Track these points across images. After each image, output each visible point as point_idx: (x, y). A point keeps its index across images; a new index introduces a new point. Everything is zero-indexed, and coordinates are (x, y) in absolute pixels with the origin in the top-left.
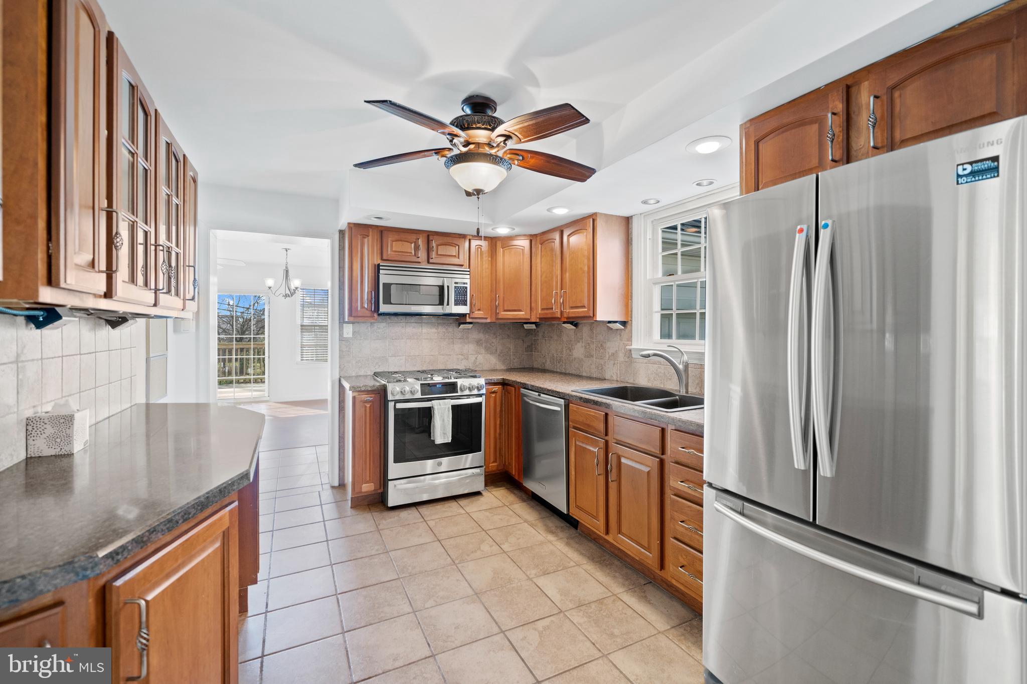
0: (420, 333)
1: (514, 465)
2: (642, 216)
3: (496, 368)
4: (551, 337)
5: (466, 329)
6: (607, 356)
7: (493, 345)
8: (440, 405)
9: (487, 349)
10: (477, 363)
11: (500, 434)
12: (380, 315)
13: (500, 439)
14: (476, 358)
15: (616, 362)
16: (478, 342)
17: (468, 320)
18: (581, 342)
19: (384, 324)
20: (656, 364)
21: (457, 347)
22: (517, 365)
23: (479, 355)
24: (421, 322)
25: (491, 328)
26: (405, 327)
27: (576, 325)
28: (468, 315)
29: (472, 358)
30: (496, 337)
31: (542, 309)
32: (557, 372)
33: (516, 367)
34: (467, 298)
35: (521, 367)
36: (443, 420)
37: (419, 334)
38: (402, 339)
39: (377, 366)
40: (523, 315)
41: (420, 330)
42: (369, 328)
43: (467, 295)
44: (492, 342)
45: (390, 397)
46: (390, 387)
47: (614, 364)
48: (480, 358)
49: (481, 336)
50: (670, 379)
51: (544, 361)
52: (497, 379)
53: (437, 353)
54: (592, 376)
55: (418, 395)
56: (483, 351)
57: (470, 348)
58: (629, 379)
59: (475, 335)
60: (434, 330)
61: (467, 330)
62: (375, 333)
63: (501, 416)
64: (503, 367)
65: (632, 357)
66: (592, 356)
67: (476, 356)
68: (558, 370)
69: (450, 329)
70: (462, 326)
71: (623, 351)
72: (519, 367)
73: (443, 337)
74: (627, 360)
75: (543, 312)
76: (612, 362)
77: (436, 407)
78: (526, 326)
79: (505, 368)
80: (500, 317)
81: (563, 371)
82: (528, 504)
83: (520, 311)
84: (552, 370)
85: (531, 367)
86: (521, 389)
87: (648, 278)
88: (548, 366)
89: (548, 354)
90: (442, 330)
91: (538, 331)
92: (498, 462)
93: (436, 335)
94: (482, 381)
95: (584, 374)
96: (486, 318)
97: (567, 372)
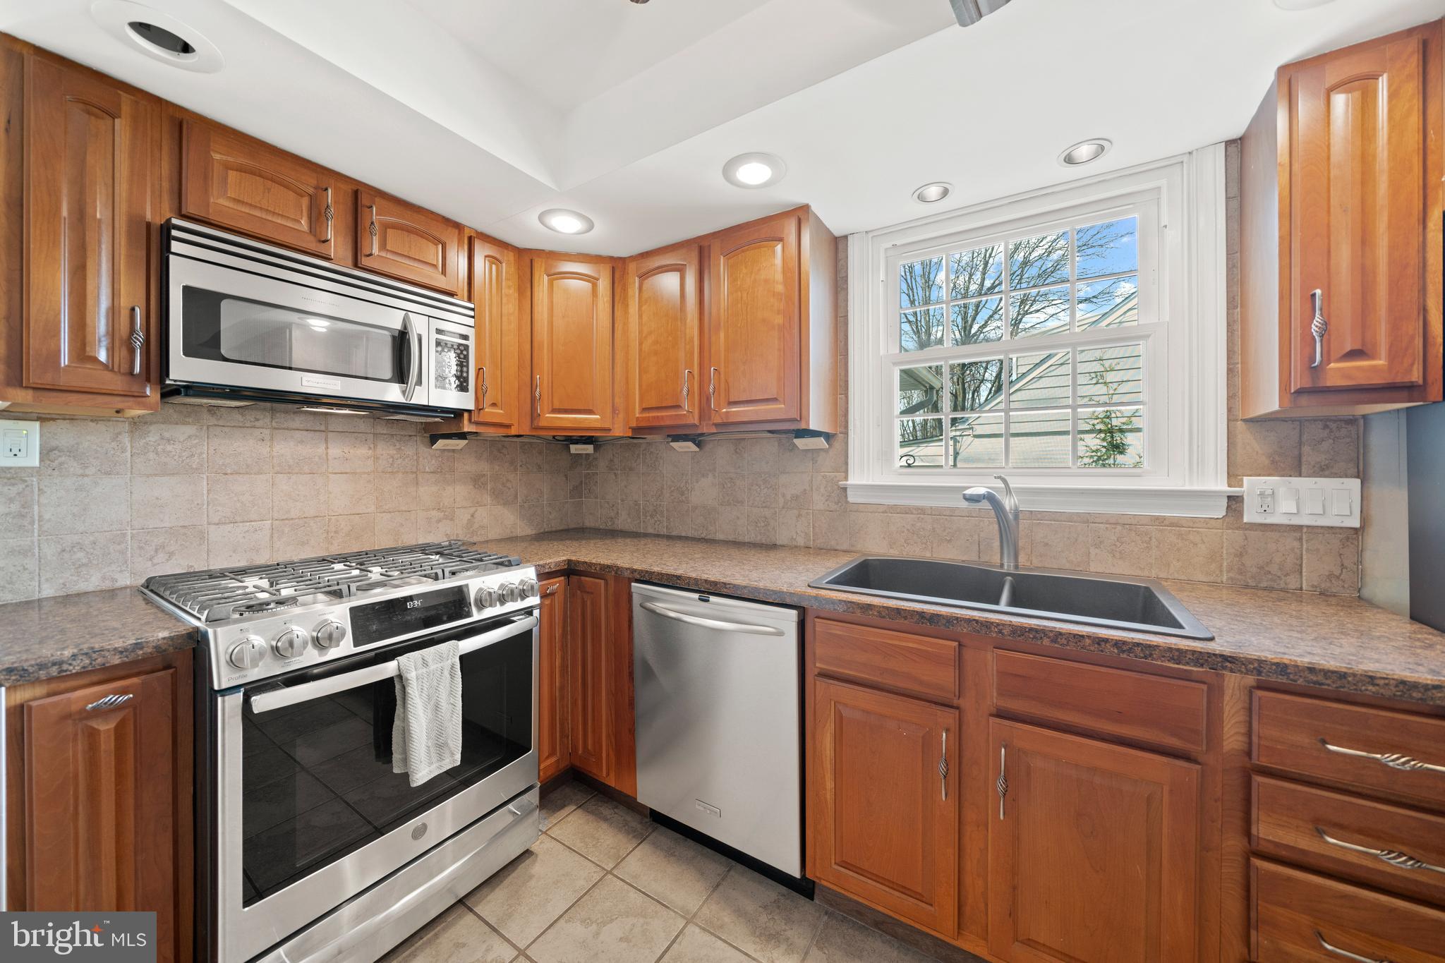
0: (320, 458)
1: (604, 755)
2: (871, 235)
3: (514, 535)
4: (631, 469)
5: (449, 450)
6: (781, 501)
7: (509, 485)
8: (425, 663)
9: (497, 495)
10: (476, 526)
11: (562, 688)
12: (170, 392)
13: (562, 698)
14: (472, 516)
15: (804, 512)
16: (477, 481)
17: (467, 427)
18: (710, 475)
19: (189, 430)
20: (912, 513)
21: (427, 491)
22: (556, 525)
23: (479, 509)
24: (323, 428)
25: (504, 451)
26: (272, 439)
27: (699, 445)
28: (466, 415)
29: (463, 516)
30: (516, 470)
31: (644, 410)
32: (646, 535)
33: (554, 529)
34: (468, 372)
35: (561, 528)
36: (437, 707)
37: (317, 459)
38: (259, 473)
39: (161, 557)
40: (596, 420)
41: (321, 449)
42: (126, 439)
43: (467, 367)
44: (508, 480)
45: (222, 677)
46: (221, 642)
47: (799, 516)
48: (482, 513)
49: (484, 467)
50: (949, 541)
51: (612, 514)
52: (557, 564)
53: (372, 509)
54: (740, 539)
55: (346, 648)
56: (487, 499)
57: (459, 493)
58: (837, 544)
59: (470, 465)
60: (363, 451)
61: (451, 454)
62: (151, 455)
63: (564, 648)
64: (529, 531)
65: (847, 502)
66: (742, 502)
67: (473, 510)
68: (650, 531)
69: (409, 450)
70: (441, 443)
71: (822, 490)
72: (558, 528)
73: (390, 470)
74: (833, 506)
75: (646, 415)
76: (796, 512)
77: (411, 675)
78: (574, 449)
79: (534, 532)
80: (543, 423)
81: (664, 531)
82: (656, 845)
83: (590, 412)
84: (634, 530)
85: (578, 526)
86: (633, 584)
87: (882, 353)
88: (624, 522)
89: (622, 500)
90: (385, 450)
91: (596, 459)
92: (558, 754)
93: (370, 462)
94: (527, 574)
95: (720, 536)
96: (509, 426)
97: (674, 534)
